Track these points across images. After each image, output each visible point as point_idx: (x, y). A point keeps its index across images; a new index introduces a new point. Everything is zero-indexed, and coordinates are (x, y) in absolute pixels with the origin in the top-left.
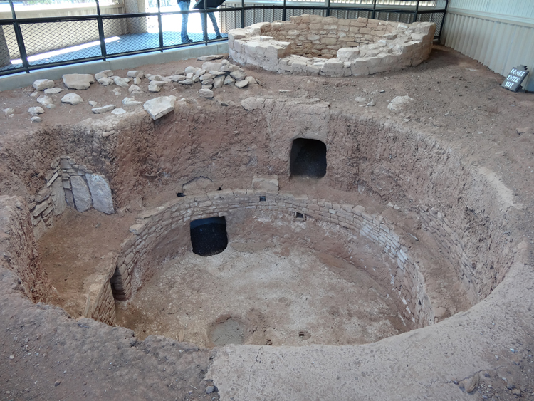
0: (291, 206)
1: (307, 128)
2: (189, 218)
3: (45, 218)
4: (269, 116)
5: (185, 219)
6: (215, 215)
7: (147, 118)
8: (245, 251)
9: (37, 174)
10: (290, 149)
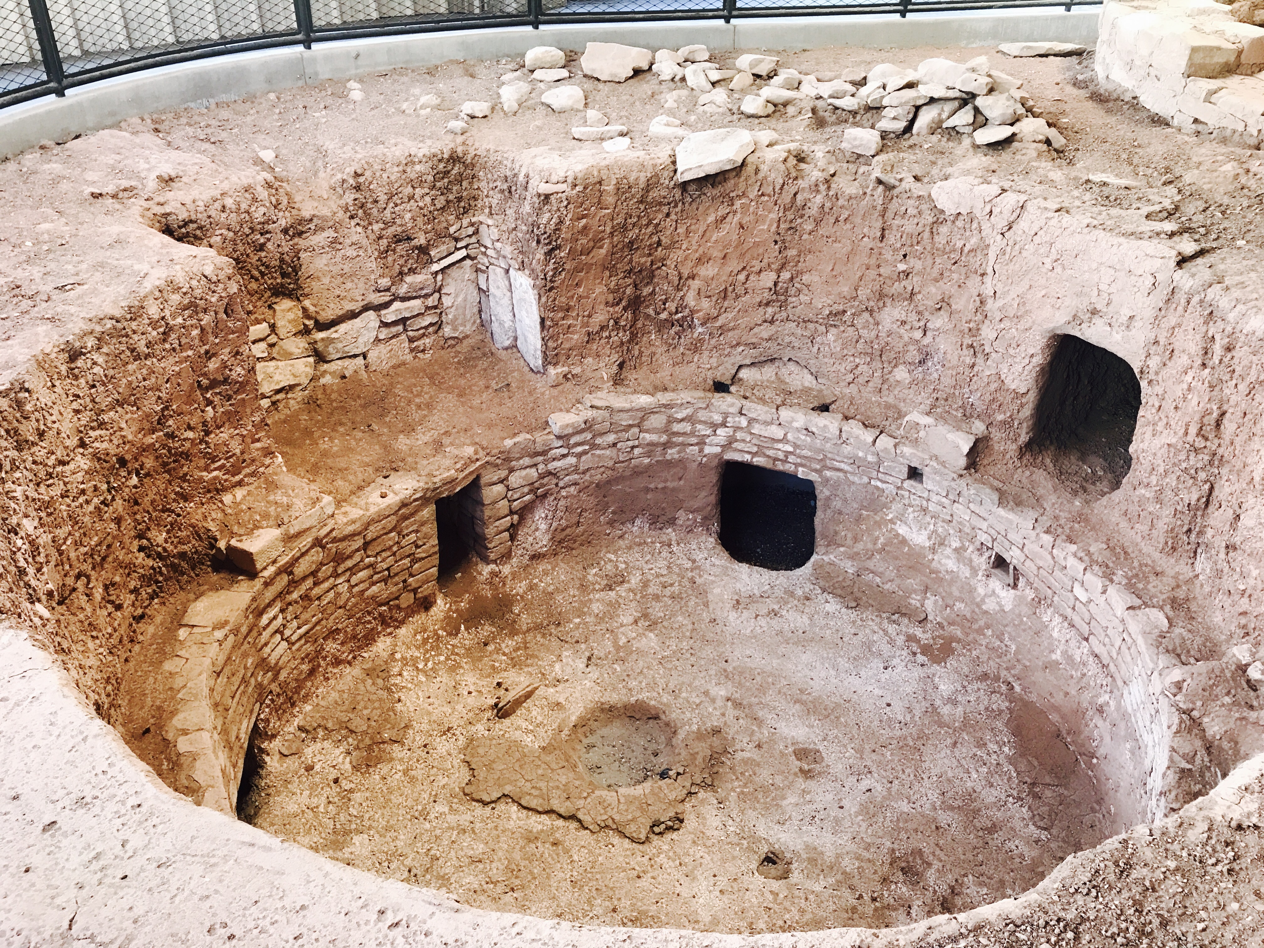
0: (984, 526)
1: (1094, 312)
2: (718, 450)
3: (411, 334)
4: (996, 243)
5: (707, 450)
6: (789, 468)
7: (666, 174)
8: (836, 595)
9: (409, 239)
10: (1039, 360)
